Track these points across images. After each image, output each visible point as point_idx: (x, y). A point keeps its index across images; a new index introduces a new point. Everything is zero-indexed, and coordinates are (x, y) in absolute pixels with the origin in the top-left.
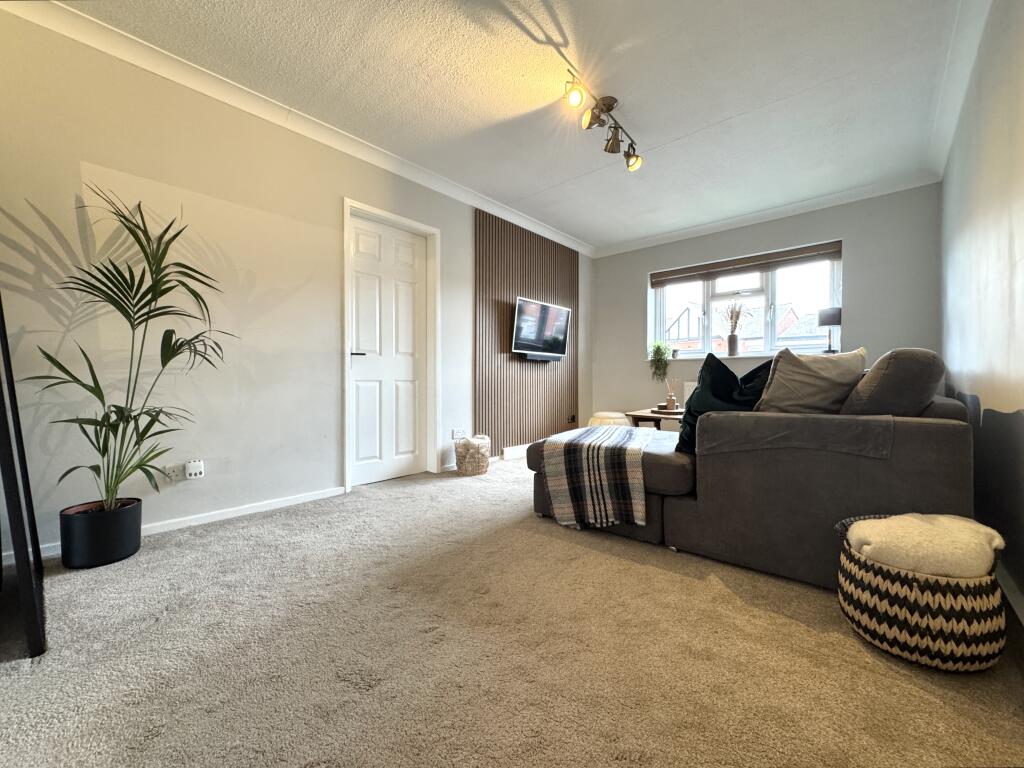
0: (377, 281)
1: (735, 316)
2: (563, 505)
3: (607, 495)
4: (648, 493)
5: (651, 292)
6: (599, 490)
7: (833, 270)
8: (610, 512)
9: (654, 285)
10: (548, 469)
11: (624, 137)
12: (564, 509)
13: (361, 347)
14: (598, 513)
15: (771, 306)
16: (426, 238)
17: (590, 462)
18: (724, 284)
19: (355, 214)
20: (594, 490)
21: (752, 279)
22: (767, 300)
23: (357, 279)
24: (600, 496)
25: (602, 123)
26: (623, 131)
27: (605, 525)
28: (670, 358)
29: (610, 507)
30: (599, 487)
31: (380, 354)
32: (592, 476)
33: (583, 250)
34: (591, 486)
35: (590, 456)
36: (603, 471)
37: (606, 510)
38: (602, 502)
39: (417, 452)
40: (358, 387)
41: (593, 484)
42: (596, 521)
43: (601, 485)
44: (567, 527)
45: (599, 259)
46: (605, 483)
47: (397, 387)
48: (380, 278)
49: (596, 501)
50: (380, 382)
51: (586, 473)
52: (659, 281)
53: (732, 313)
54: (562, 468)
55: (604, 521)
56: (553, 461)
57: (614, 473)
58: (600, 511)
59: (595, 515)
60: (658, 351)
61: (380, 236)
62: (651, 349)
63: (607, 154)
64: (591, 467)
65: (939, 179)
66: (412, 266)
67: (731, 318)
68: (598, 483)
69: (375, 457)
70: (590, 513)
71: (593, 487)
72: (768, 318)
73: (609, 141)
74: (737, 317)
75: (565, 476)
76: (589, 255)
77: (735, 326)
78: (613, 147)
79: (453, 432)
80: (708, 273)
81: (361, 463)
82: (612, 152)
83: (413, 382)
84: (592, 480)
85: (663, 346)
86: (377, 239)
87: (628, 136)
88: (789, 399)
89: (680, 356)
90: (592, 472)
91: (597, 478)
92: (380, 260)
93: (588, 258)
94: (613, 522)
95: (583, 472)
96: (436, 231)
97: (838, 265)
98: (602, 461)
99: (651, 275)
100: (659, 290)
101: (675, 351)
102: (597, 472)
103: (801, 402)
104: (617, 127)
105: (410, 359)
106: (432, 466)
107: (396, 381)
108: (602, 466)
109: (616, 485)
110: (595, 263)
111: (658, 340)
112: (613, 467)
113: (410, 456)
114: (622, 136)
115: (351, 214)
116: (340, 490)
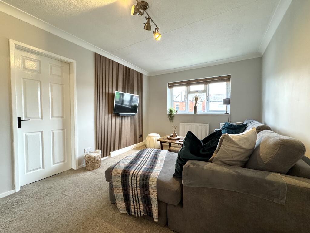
0: (39, 84)
1: (196, 99)
2: (121, 203)
3: (140, 201)
4: (159, 202)
5: (168, 89)
6: (137, 198)
7: (227, 85)
8: (142, 210)
9: (170, 87)
10: (114, 184)
11: (152, 23)
12: (121, 204)
13: (28, 116)
14: (136, 210)
15: (208, 96)
16: (69, 64)
17: (133, 183)
18: (193, 88)
19: (18, 48)
20: (134, 198)
21: (202, 87)
22: (206, 94)
23: (25, 82)
24: (137, 201)
25: (141, 14)
26: (152, 20)
27: (139, 216)
28: (175, 114)
29: (142, 207)
30: (137, 196)
31: (42, 118)
32: (133, 191)
33: (144, 73)
34: (133, 196)
35: (133, 180)
36: (138, 189)
37: (140, 209)
38: (138, 204)
39: (66, 161)
40: (26, 136)
41: (134, 195)
42: (135, 214)
43: (138, 196)
44: (123, 214)
45: (151, 77)
46: (139, 195)
47: (53, 133)
48: (40, 82)
49: (135, 204)
50: (42, 132)
51: (131, 189)
52: (171, 86)
53: (195, 98)
54: (120, 184)
55: (139, 214)
56: (116, 180)
57: (143, 190)
58: (137, 209)
59: (135, 211)
60: (171, 111)
61: (40, 61)
62: (168, 110)
63: (145, 30)
64: (133, 186)
65: (261, 56)
66: (61, 76)
67: (195, 100)
68: (136, 195)
69: (40, 168)
70: (133, 210)
71: (134, 196)
72: (207, 101)
73: (146, 24)
74: (197, 100)
75: (121, 188)
76: (147, 75)
77: (196, 103)
78: (148, 27)
79: (85, 149)
80: (188, 84)
81: (29, 173)
82: (147, 30)
83: (63, 129)
84: (133, 192)
85: (172, 109)
86: (39, 62)
87: (154, 23)
88: (226, 158)
89: (178, 113)
90: (133, 189)
91: (136, 192)
92: (40, 73)
93: (146, 76)
94: (143, 215)
95: (129, 188)
96: (74, 62)
97: (229, 84)
98: (138, 183)
99: (168, 83)
100: (171, 89)
101: (176, 111)
102: (135, 189)
103: (232, 159)
104: (149, 18)
105: (61, 119)
106: (74, 166)
107: (52, 130)
108: (138, 186)
109: (144, 197)
110: (149, 78)
111: (171, 106)
112: (143, 187)
113: (62, 163)
114: (151, 22)
115: (15, 48)
116: (12, 192)
